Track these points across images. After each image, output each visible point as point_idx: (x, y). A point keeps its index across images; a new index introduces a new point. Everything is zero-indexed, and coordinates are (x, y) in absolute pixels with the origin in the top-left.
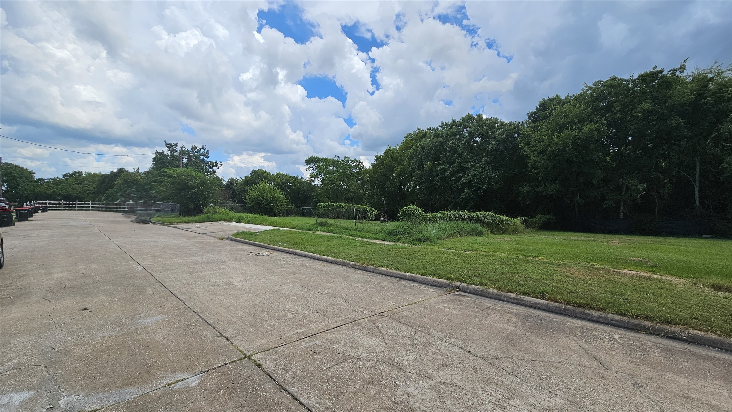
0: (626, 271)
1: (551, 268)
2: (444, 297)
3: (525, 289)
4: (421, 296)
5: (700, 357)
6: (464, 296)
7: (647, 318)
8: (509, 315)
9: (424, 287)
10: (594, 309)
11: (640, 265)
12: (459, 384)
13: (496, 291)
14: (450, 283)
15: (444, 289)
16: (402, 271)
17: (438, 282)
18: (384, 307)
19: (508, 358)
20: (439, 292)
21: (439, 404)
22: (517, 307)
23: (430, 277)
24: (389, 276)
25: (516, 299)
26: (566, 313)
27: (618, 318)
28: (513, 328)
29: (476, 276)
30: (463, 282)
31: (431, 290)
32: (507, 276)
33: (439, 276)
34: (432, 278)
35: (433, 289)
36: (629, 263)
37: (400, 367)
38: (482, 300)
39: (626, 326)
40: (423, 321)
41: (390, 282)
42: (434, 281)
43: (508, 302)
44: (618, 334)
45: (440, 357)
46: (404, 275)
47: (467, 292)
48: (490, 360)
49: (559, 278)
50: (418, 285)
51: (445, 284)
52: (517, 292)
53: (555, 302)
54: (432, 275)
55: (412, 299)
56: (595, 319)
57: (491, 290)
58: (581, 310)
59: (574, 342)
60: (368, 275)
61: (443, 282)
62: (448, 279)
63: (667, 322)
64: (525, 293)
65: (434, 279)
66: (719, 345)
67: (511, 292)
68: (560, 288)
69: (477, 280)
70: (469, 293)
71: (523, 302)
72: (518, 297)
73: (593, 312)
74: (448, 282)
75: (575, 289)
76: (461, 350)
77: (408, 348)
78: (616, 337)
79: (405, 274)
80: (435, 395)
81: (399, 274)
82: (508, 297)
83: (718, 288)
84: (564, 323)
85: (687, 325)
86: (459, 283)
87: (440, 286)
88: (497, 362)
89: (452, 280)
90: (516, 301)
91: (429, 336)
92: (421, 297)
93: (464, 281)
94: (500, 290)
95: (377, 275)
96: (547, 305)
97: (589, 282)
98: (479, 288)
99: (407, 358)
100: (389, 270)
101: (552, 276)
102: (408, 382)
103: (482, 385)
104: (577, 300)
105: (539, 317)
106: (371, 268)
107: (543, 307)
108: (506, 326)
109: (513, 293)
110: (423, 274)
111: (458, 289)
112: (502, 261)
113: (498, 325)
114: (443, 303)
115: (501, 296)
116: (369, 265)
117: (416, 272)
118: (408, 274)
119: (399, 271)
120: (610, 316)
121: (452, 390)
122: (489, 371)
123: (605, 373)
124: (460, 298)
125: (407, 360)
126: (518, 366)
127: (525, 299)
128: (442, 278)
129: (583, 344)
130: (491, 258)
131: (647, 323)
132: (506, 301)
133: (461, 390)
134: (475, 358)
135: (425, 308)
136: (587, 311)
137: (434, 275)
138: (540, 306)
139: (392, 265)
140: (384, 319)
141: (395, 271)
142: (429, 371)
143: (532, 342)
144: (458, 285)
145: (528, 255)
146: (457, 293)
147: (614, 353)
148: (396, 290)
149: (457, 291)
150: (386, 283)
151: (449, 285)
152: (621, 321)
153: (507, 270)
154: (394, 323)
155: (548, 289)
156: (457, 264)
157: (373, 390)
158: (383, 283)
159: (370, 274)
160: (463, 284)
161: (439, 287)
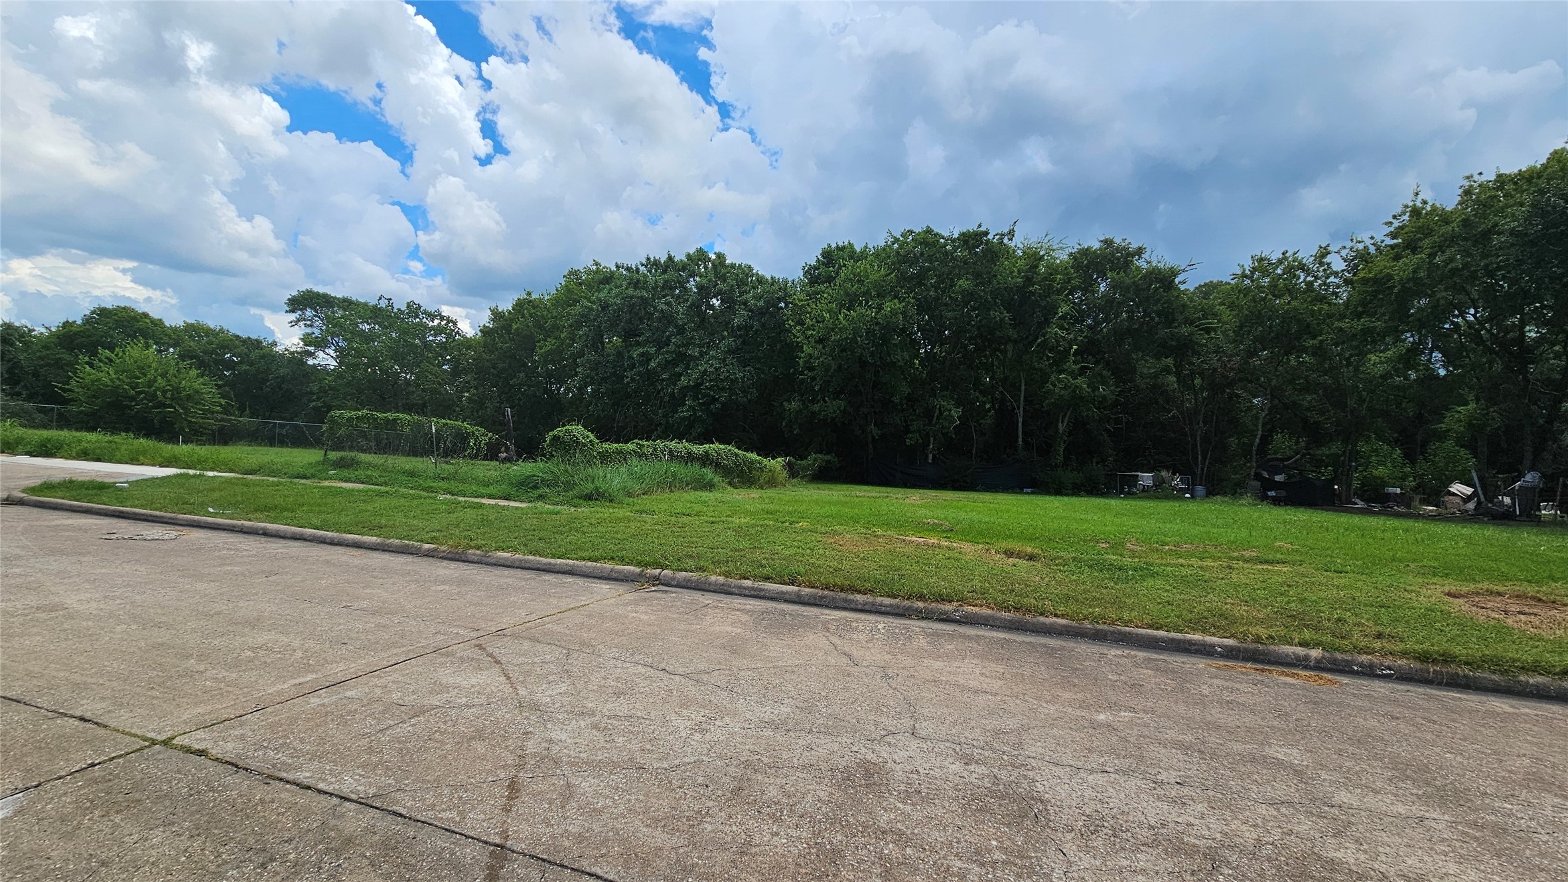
0: (914, 538)
1: (813, 539)
2: (630, 597)
3: (767, 571)
4: (584, 598)
5: (970, 638)
6: (666, 591)
7: (921, 597)
8: (738, 613)
9: (592, 583)
10: (859, 592)
11: (934, 529)
12: (639, 714)
13: (721, 579)
14: (643, 571)
15: (631, 584)
16: (546, 557)
17: (619, 572)
18: (505, 622)
19: (723, 670)
20: (621, 588)
21: (602, 744)
22: (752, 602)
23: (605, 563)
24: (517, 568)
25: (753, 589)
26: (822, 603)
27: (887, 601)
28: (739, 630)
29: (691, 557)
30: (666, 567)
31: (605, 587)
32: (743, 553)
33: (622, 560)
34: (608, 566)
35: (608, 584)
36: (921, 527)
37: (535, 707)
38: (697, 595)
39: (897, 611)
40: (585, 635)
41: (520, 578)
42: (612, 570)
43: (740, 595)
44: (882, 623)
45: (612, 683)
46: (550, 564)
47: (672, 586)
48: (696, 677)
49: (821, 552)
50: (580, 581)
51: (633, 573)
52: (756, 577)
53: (809, 587)
54: (609, 560)
55: (564, 604)
56: (860, 607)
57: (713, 578)
58: (843, 595)
59: (825, 638)
60: (468, 568)
61: (629, 572)
62: (639, 564)
63: (941, 599)
64: (767, 578)
65: (611, 566)
66: (991, 623)
67: (745, 578)
68: (819, 566)
69: (691, 563)
70: (676, 586)
71: (762, 593)
72: (756, 585)
73: (859, 597)
74: (638, 570)
75: (840, 566)
76: (649, 669)
77: (551, 678)
78: (880, 626)
79: (553, 561)
80: (598, 735)
81: (539, 562)
82: (740, 587)
83: (1009, 554)
84: (817, 617)
85: (963, 600)
86: (658, 571)
87: (623, 578)
88: (705, 678)
89: (647, 565)
90: (752, 592)
91: (594, 656)
92: (583, 600)
93: (668, 565)
94: (727, 577)
95: (490, 568)
96: (798, 595)
97: (862, 555)
98: (694, 576)
99: (551, 693)
100: (517, 556)
101: (812, 550)
102: (549, 726)
103: (677, 710)
104: (838, 581)
105: (783, 613)
106: (474, 554)
107: (793, 597)
108: (729, 629)
109: (748, 579)
110: (590, 559)
111: (656, 581)
112: (738, 530)
113: (718, 628)
114: (626, 605)
115: (730, 586)
116: (471, 548)
117: (575, 556)
118: (559, 561)
119: (540, 556)
120: (879, 599)
121: (626, 723)
122: (691, 690)
123: (854, 670)
124: (658, 595)
125: (551, 696)
126: (737, 679)
127: (766, 588)
128: (628, 564)
129: (835, 640)
130: (721, 526)
131: (920, 604)
132: (736, 594)
133: (643, 721)
134: (672, 677)
135: (590, 616)
136: (851, 597)
137: (612, 558)
138: (787, 596)
139: (526, 545)
140: (505, 639)
141: (531, 557)
142: (590, 705)
143: (764, 645)
144: (657, 574)
145: (784, 520)
146: (653, 589)
147: (870, 645)
148: (533, 590)
149: (654, 585)
150: (510, 581)
151: (640, 575)
152: (891, 606)
153: (745, 544)
154: (526, 645)
155: (802, 570)
156: (658, 538)
157: (480, 747)
158: (502, 581)
159: (471, 566)
160: (667, 572)
161: (622, 580)
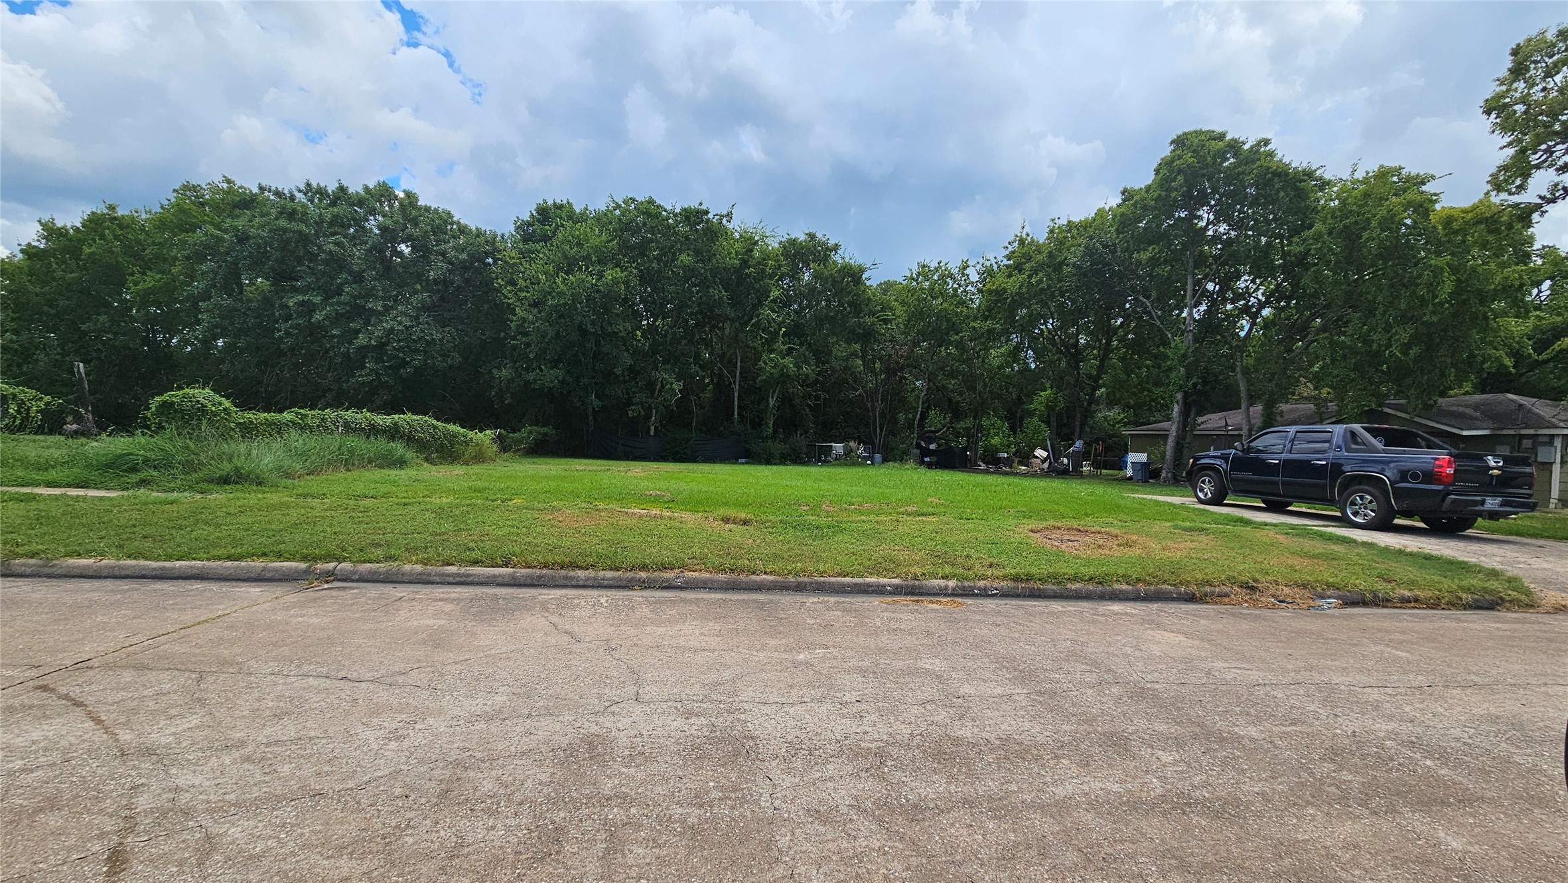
0: (636, 510)
1: (529, 516)
2: (292, 598)
3: (476, 554)
4: (221, 607)
5: (690, 602)
6: (345, 588)
7: (644, 567)
8: (440, 603)
9: (234, 587)
10: (581, 568)
11: (656, 500)
12: (312, 734)
13: (419, 568)
14: (310, 567)
15: (295, 583)
16: (157, 559)
17: (275, 570)
18: (87, 650)
19: (424, 667)
20: (278, 590)
21: (258, 778)
22: (459, 589)
23: (254, 560)
24: (106, 577)
25: (458, 575)
26: (541, 583)
27: (610, 574)
28: (443, 622)
29: (377, 545)
30: (344, 559)
31: (255, 590)
32: (446, 537)
33: (279, 556)
34: (258, 564)
35: (259, 587)
36: (643, 499)
37: (149, 752)
38: (387, 589)
39: (619, 583)
40: (226, 652)
41: (112, 591)
42: (264, 569)
43: (442, 583)
44: (604, 597)
45: (271, 704)
46: (163, 569)
47: (353, 581)
48: (389, 680)
49: (539, 529)
50: (214, 586)
51: (296, 571)
52: (462, 562)
53: (525, 568)
54: (259, 557)
55: (189, 617)
56: (581, 583)
57: (408, 567)
58: (563, 572)
59: (544, 619)
60: (15, 584)
61: (290, 569)
62: (304, 558)
63: (664, 567)
64: (476, 562)
65: (263, 564)
66: (710, 586)
67: (448, 565)
68: (536, 545)
69: (379, 553)
70: (358, 581)
71: (470, 579)
72: (463, 570)
73: (581, 574)
74: (303, 565)
75: (559, 544)
76: (324, 680)
77: (173, 712)
78: (603, 601)
79: (167, 564)
80: (251, 768)
81: (144, 568)
82: (443, 575)
83: (726, 520)
84: (535, 597)
85: (684, 567)
86: (332, 565)
87: (281, 577)
88: (401, 679)
89: (315, 559)
90: (458, 579)
91: (241, 676)
92: (220, 609)
93: (347, 557)
94: (426, 564)
95: (55, 582)
96: (513, 576)
97: (583, 531)
98: (382, 567)
99: (174, 730)
100: (104, 561)
101: (528, 528)
102: (173, 771)
103: (364, 720)
104: (558, 559)
105: (496, 598)
106: (24, 565)
107: (507, 580)
108: (430, 622)
109: (452, 565)
110: (229, 558)
111: (331, 576)
112: (439, 512)
113: (415, 623)
114: (288, 608)
115: (429, 575)
116: (18, 556)
117: (205, 555)
118: (178, 564)
119: (146, 559)
120: (601, 573)
121: (293, 747)
122: (383, 695)
123: (576, 647)
124: (334, 593)
125: (174, 734)
126: (441, 674)
127: (474, 572)
128: (288, 560)
129: (554, 619)
130: (417, 508)
131: (643, 575)
132: (438, 583)
133: (317, 741)
134: (357, 684)
135: (232, 627)
136: (572, 573)
137: (265, 554)
138: (500, 580)
139: (120, 547)
140: (91, 673)
141: (129, 562)
142: (238, 735)
143: (473, 634)
144: (331, 568)
145: (495, 498)
146: (326, 586)
147: (593, 620)
148: (135, 605)
149: (327, 582)
150: (95, 596)
151: (307, 572)
152: (614, 579)
153: (448, 526)
154: (128, 676)
155: (517, 550)
156: (331, 525)
157: (53, 820)
158: (79, 598)
159: (20, 582)
160: (346, 566)
161: (280, 580)
